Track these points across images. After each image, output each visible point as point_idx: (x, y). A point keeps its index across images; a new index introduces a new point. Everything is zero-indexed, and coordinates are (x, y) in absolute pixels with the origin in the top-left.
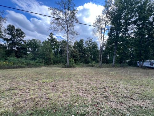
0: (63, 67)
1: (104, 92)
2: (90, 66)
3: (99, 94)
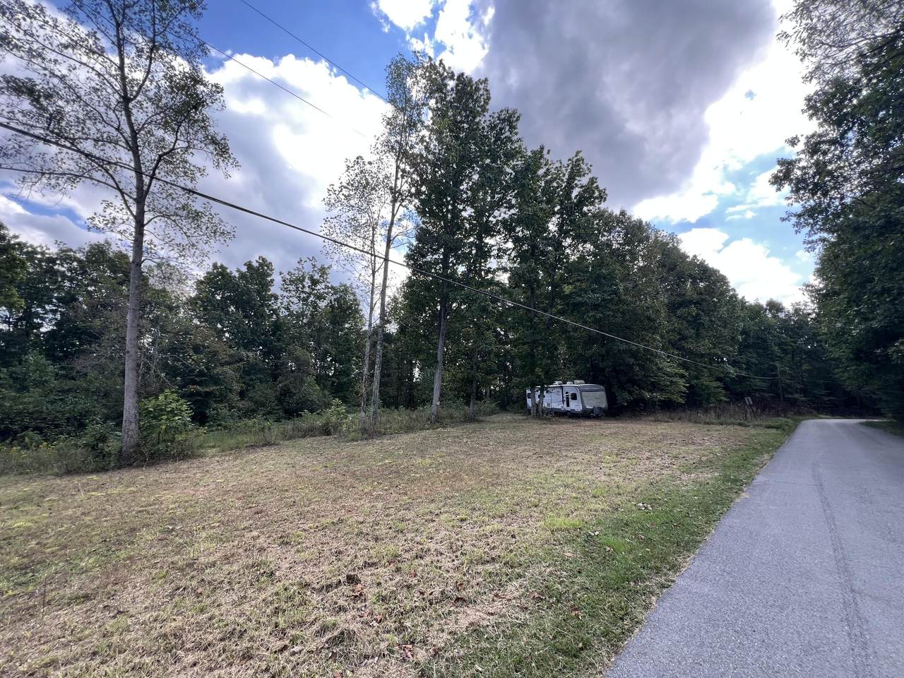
1: (339, 610)
3: (308, 633)
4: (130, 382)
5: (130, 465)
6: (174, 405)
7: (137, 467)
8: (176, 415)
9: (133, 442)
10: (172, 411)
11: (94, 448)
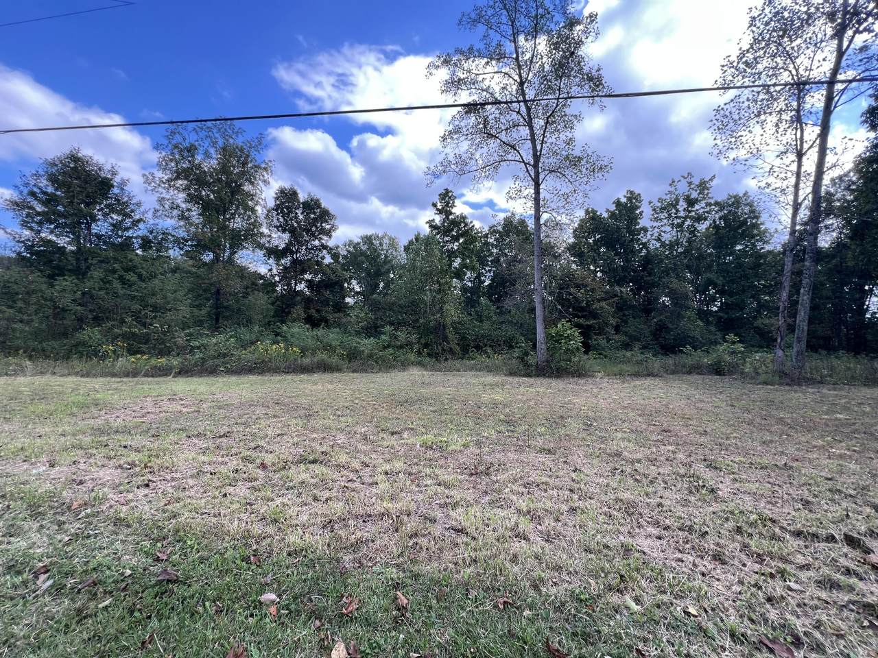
0: (512, 374)
1: (848, 572)
2: (696, 369)
3: (804, 575)
4: (539, 312)
5: (544, 375)
6: (569, 332)
7: (549, 377)
8: (571, 340)
9: (544, 358)
10: (568, 337)
11: (522, 359)
